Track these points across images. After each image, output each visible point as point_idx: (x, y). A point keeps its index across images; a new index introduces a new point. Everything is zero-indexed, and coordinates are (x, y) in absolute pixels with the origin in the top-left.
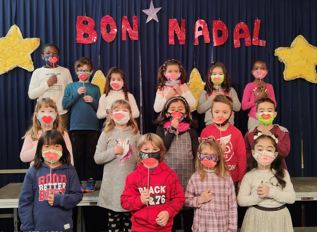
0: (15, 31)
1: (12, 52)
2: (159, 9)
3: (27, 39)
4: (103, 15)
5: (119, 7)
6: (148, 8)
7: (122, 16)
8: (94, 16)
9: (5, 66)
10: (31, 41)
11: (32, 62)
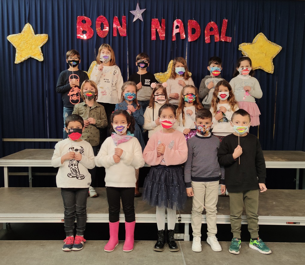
0: (28, 28)
1: (26, 45)
2: (143, 10)
3: (37, 35)
4: (98, 15)
5: (111, 9)
6: (135, 9)
7: (114, 16)
8: (91, 16)
9: (21, 56)
10: (41, 37)
11: (42, 54)
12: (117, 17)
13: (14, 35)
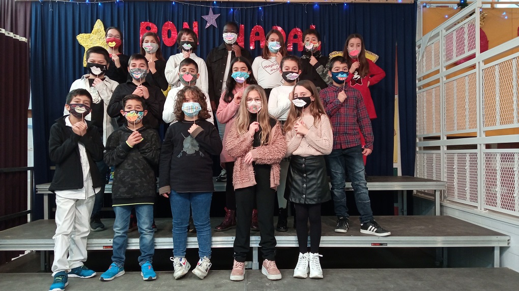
2: (218, 15)
4: (166, 21)
5: (181, 14)
6: (207, 14)
7: (183, 22)
8: (156, 23)
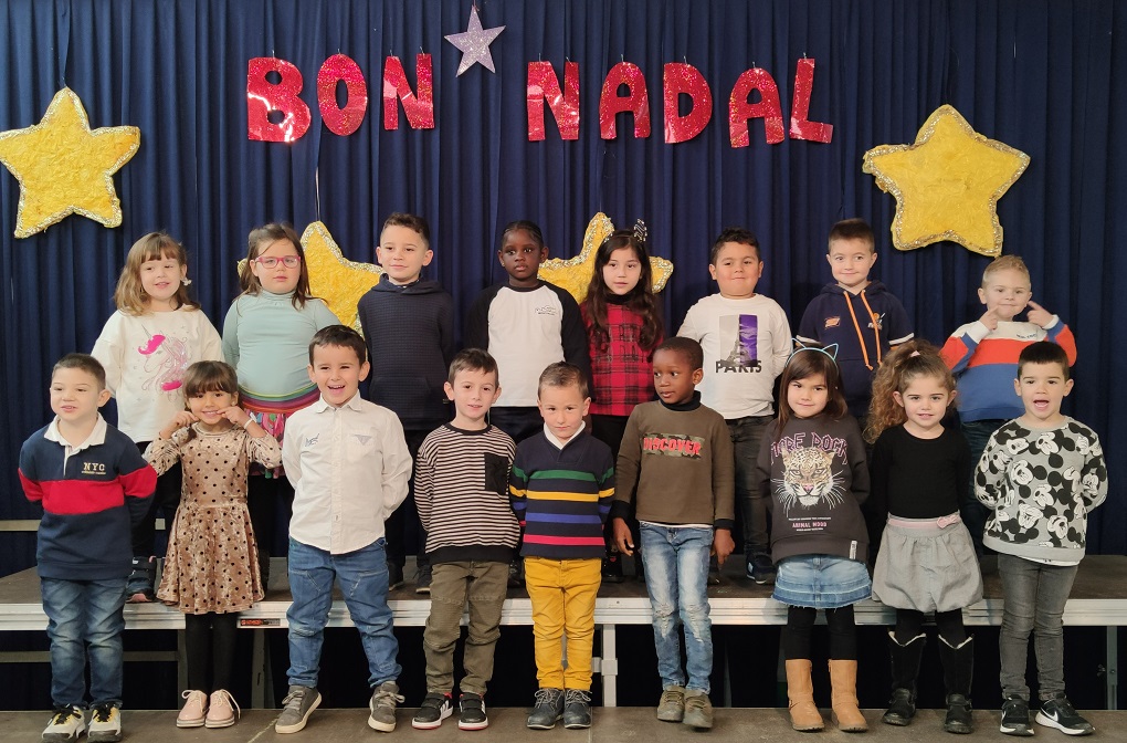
0: (66, 105)
1: (58, 168)
2: (496, 32)
3: (100, 131)
4: (328, 52)
5: (376, 29)
6: (463, 28)
7: (385, 55)
8: (299, 57)
9: (39, 211)
10: (113, 138)
11: (116, 199)
12: (397, 58)
13: (13, 131)
